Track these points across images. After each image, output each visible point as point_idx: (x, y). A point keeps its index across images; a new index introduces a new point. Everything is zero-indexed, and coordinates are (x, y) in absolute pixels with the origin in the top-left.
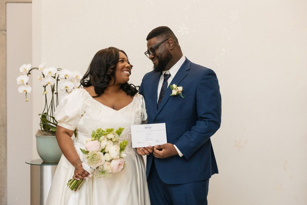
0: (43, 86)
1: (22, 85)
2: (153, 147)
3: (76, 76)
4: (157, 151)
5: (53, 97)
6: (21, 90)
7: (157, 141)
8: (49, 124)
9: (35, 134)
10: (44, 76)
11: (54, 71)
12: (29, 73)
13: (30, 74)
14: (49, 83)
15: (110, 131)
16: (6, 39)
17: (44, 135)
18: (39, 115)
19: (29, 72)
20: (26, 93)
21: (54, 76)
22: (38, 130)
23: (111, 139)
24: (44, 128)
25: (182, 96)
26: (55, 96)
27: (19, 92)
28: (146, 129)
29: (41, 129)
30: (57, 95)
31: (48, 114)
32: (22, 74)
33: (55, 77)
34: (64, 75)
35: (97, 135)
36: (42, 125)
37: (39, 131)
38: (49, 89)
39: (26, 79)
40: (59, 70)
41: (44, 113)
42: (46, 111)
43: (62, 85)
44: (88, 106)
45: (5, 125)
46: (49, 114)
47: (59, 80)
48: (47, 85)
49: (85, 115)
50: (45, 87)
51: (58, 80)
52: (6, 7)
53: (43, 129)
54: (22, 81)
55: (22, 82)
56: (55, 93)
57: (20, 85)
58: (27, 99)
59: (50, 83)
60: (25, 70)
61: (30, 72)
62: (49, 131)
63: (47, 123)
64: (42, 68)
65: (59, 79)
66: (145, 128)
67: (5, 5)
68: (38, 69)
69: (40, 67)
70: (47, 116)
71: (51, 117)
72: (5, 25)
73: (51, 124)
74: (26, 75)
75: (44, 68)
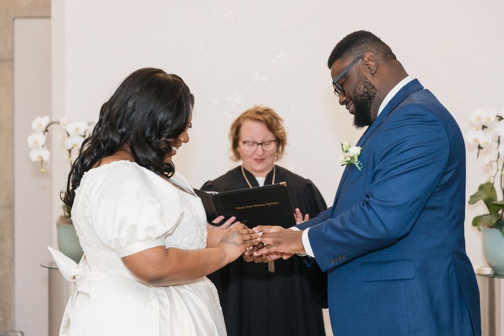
1: (35, 148)
6: (34, 156)
9: (56, 222)
10: (69, 135)
11: (83, 126)
12: (47, 130)
16: (13, 75)
17: (69, 223)
18: (61, 193)
19: (47, 127)
21: (83, 134)
22: (60, 216)
24: (69, 212)
25: (358, 167)
27: (31, 160)
29: (63, 215)
32: (35, 131)
33: (84, 136)
36: (66, 208)
37: (62, 217)
38: (75, 153)
39: (41, 138)
48: (73, 148)
52: (13, 24)
53: (67, 215)
55: (35, 144)
57: (32, 148)
58: (44, 170)
59: (78, 145)
60: (40, 126)
64: (65, 123)
67: (11, 21)
68: (59, 123)
69: (63, 121)
72: (12, 53)
74: (42, 133)
75: (68, 122)
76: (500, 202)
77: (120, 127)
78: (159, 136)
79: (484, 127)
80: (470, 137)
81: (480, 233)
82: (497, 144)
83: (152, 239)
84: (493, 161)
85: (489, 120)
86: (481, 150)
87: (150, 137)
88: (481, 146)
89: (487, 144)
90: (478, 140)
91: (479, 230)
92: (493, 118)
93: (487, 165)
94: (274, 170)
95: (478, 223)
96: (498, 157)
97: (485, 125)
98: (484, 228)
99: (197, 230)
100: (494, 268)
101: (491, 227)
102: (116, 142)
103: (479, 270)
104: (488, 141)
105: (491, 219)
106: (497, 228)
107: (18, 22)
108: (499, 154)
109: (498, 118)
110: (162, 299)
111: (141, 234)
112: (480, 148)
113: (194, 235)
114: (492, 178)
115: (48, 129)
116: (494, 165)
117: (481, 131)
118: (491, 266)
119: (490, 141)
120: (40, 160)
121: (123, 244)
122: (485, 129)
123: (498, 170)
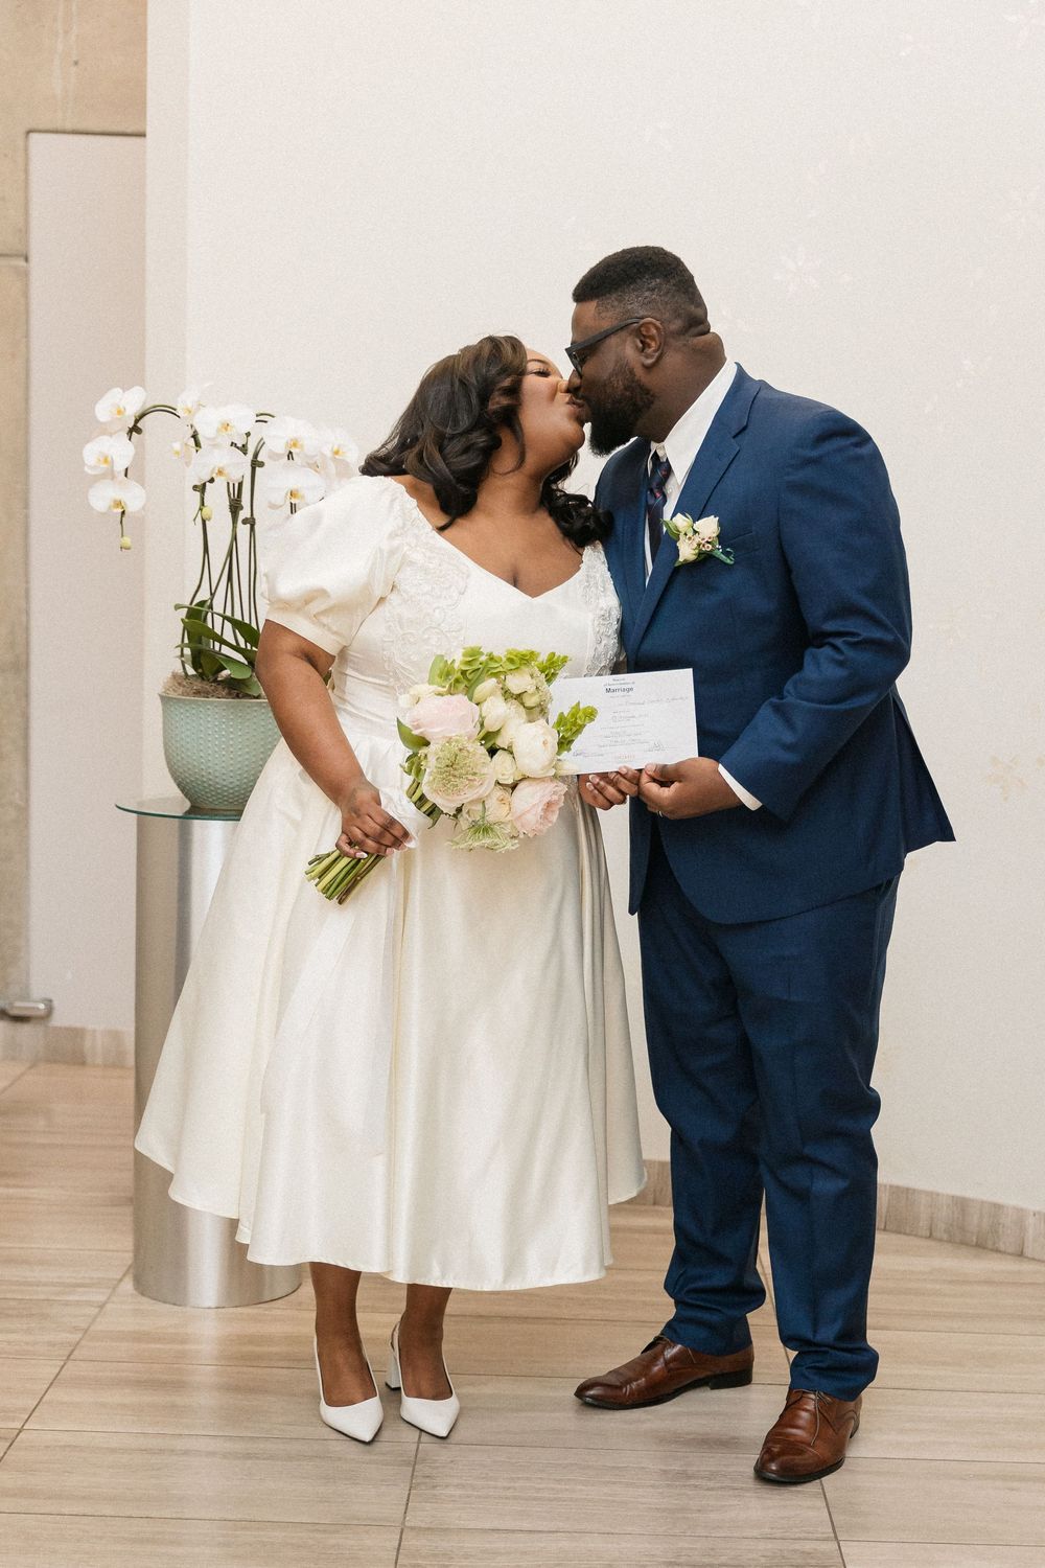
0: (195, 488)
1: (103, 476)
2: (640, 771)
3: (335, 449)
4: (654, 788)
5: (235, 538)
6: (101, 498)
7: (658, 747)
8: (217, 648)
9: (160, 689)
10: (197, 444)
11: (242, 420)
12: (135, 429)
13: (139, 431)
14: (220, 472)
15: (522, 660)
16: (26, 294)
17: (198, 693)
18: (178, 607)
19: (137, 421)
20: (123, 513)
21: (241, 442)
22: (170, 675)
23: (519, 697)
24: (196, 664)
25: (723, 557)
26: (243, 531)
27: (92, 509)
28: (610, 694)
29: (180, 671)
30: (252, 529)
31: (211, 607)
32: (104, 430)
33: (244, 449)
34: (285, 441)
35: (464, 673)
36: (187, 651)
37: (175, 676)
38: (218, 498)
39: (121, 450)
40: (262, 418)
41: (195, 602)
42: (204, 595)
43: (273, 484)
44: (411, 563)
45: (20, 666)
46: (218, 607)
47: (262, 464)
48: (212, 480)
49: (394, 598)
50: (201, 489)
51: (256, 464)
52: (26, 149)
53: (191, 671)
54: (106, 461)
55: (105, 466)
56: (245, 522)
57: (96, 479)
58: (127, 541)
59: (226, 472)
60: (119, 412)
61: (139, 425)
62: (215, 681)
63: (208, 644)
64: (189, 406)
65: (259, 459)
66: (608, 691)
67: (20, 143)
68: (172, 411)
69: (185, 401)
70: (210, 615)
71: (225, 618)
72: (24, 231)
73: (226, 650)
74: (124, 435)
75: (201, 405)
115: (142, 424)
120: (118, 510)
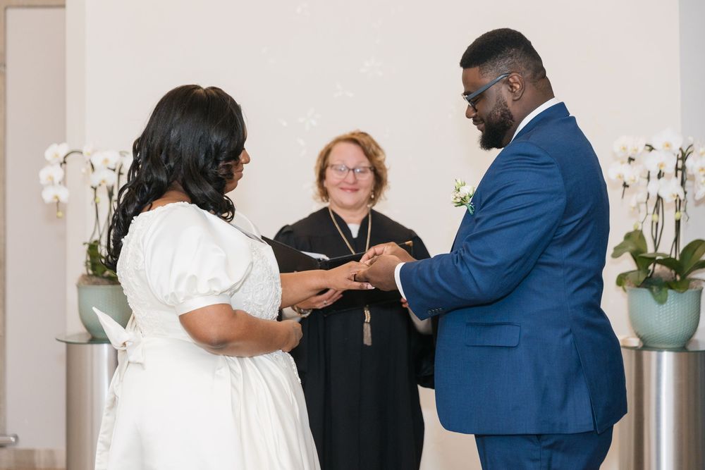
0: (92, 188)
1: (49, 185)
6: (48, 196)
9: (76, 282)
10: (93, 168)
11: (114, 157)
12: (64, 162)
14: (103, 182)
16: (4, 84)
17: (94, 283)
18: (85, 244)
19: (65, 157)
20: (59, 201)
21: (113, 167)
22: (81, 275)
24: (93, 270)
29: (86, 273)
31: (100, 243)
32: (49, 163)
33: (114, 170)
36: (89, 263)
37: (83, 276)
38: (102, 192)
39: (57, 173)
40: (122, 155)
41: (92, 241)
42: (96, 237)
46: (103, 243)
48: (100, 185)
50: (95, 189)
51: (120, 175)
52: (5, 16)
53: (90, 272)
54: (50, 178)
57: (46, 186)
58: (60, 214)
59: (106, 181)
60: (56, 155)
64: (89, 151)
65: (121, 171)
68: (81, 152)
69: (86, 150)
70: (99, 246)
72: (3, 55)
74: (59, 166)
75: (94, 151)
76: (652, 254)
77: (167, 162)
78: (217, 162)
79: (631, 159)
80: (612, 172)
81: (626, 295)
82: (647, 180)
83: (216, 294)
84: (642, 203)
85: (636, 150)
86: (626, 189)
87: (206, 165)
88: (627, 184)
89: (634, 180)
90: (623, 176)
91: (625, 290)
92: (641, 148)
93: (634, 208)
94: (370, 216)
95: (623, 281)
96: (648, 198)
97: (633, 157)
98: (630, 288)
99: (271, 284)
100: (642, 339)
101: (638, 287)
102: (163, 182)
103: (623, 341)
104: (635, 177)
105: (639, 276)
106: (646, 288)
107: (12, 13)
108: (648, 194)
109: (648, 148)
110: (233, 366)
111: (203, 288)
112: (625, 185)
113: (267, 289)
114: (640, 225)
115: (67, 160)
116: (643, 207)
117: (626, 164)
118: (639, 336)
119: (638, 178)
120: (56, 200)
121: (181, 300)
122: (632, 162)
123: (647, 214)
